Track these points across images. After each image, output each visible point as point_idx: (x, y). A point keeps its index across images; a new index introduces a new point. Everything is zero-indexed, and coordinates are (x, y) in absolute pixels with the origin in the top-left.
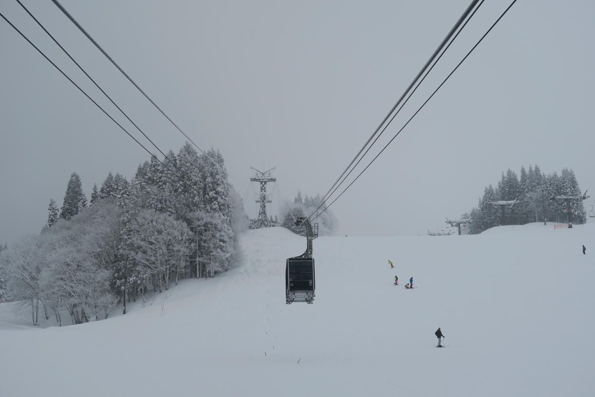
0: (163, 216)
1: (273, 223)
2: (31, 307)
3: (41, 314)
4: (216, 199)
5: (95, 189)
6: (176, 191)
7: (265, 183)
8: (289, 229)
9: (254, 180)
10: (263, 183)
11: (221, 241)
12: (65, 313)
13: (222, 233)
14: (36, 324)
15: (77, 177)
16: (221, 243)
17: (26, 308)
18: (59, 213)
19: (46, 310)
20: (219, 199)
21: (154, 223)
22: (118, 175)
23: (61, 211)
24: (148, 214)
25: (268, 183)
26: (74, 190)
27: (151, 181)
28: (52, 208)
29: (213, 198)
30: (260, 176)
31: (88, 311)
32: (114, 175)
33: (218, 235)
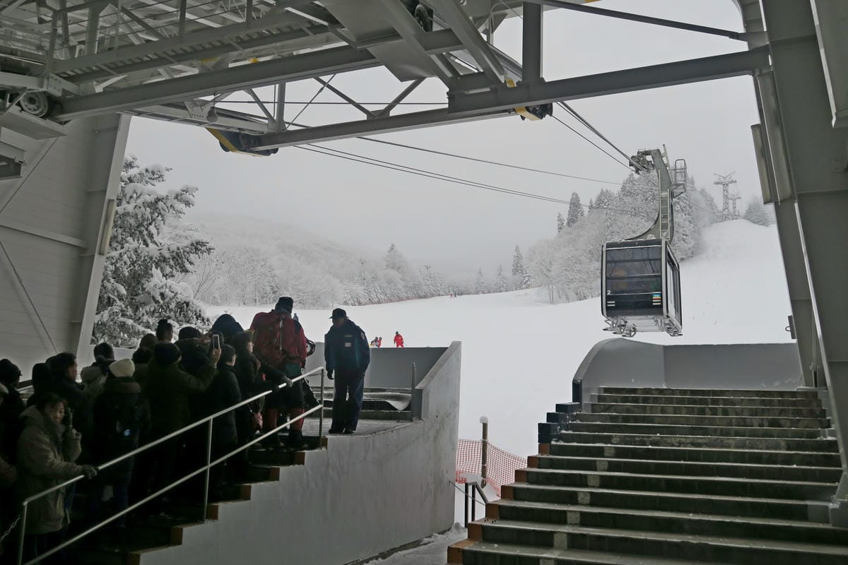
0: (636, 219)
1: (735, 216)
2: (548, 291)
3: (555, 294)
4: (678, 203)
5: (591, 202)
6: (647, 199)
7: (727, 185)
8: (748, 220)
9: (718, 183)
10: (726, 185)
11: (683, 235)
12: (572, 294)
13: (685, 229)
14: (552, 302)
15: (577, 195)
16: (684, 237)
17: (545, 292)
18: (565, 223)
19: (559, 292)
20: (681, 203)
21: (630, 225)
22: (607, 191)
23: (566, 221)
24: (626, 218)
25: (729, 185)
26: (575, 204)
27: (629, 194)
28: (560, 220)
29: (677, 202)
30: (722, 180)
31: (586, 291)
32: (605, 190)
33: (681, 231)
